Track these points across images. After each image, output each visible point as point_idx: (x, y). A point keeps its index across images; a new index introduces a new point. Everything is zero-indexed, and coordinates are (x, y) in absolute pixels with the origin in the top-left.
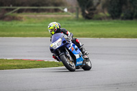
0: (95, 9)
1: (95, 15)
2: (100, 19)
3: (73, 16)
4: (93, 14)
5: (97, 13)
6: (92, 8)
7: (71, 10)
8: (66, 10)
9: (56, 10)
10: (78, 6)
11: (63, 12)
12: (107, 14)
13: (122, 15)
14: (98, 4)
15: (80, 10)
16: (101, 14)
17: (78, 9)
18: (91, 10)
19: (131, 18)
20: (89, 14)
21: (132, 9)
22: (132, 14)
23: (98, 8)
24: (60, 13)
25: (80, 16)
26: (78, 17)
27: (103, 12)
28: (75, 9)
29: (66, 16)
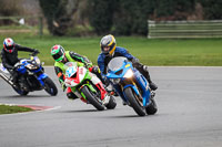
0: (69, 20)
1: (69, 29)
2: (78, 35)
3: (34, 30)
4: (66, 27)
5: (72, 26)
6: (65, 17)
7: (30, 22)
8: (22, 21)
9: (7, 22)
10: (42, 15)
11: (18, 24)
12: (89, 27)
13: (113, 29)
14: (74, 11)
15: (45, 21)
16: (80, 27)
17: (41, 19)
18: (63, 20)
19: (128, 34)
20: (60, 27)
21: (129, 18)
22: (130, 27)
23: (73, 17)
24: (13, 26)
25: (46, 31)
26: (42, 33)
27: (83, 24)
28: (37, 20)
29: (23, 31)
